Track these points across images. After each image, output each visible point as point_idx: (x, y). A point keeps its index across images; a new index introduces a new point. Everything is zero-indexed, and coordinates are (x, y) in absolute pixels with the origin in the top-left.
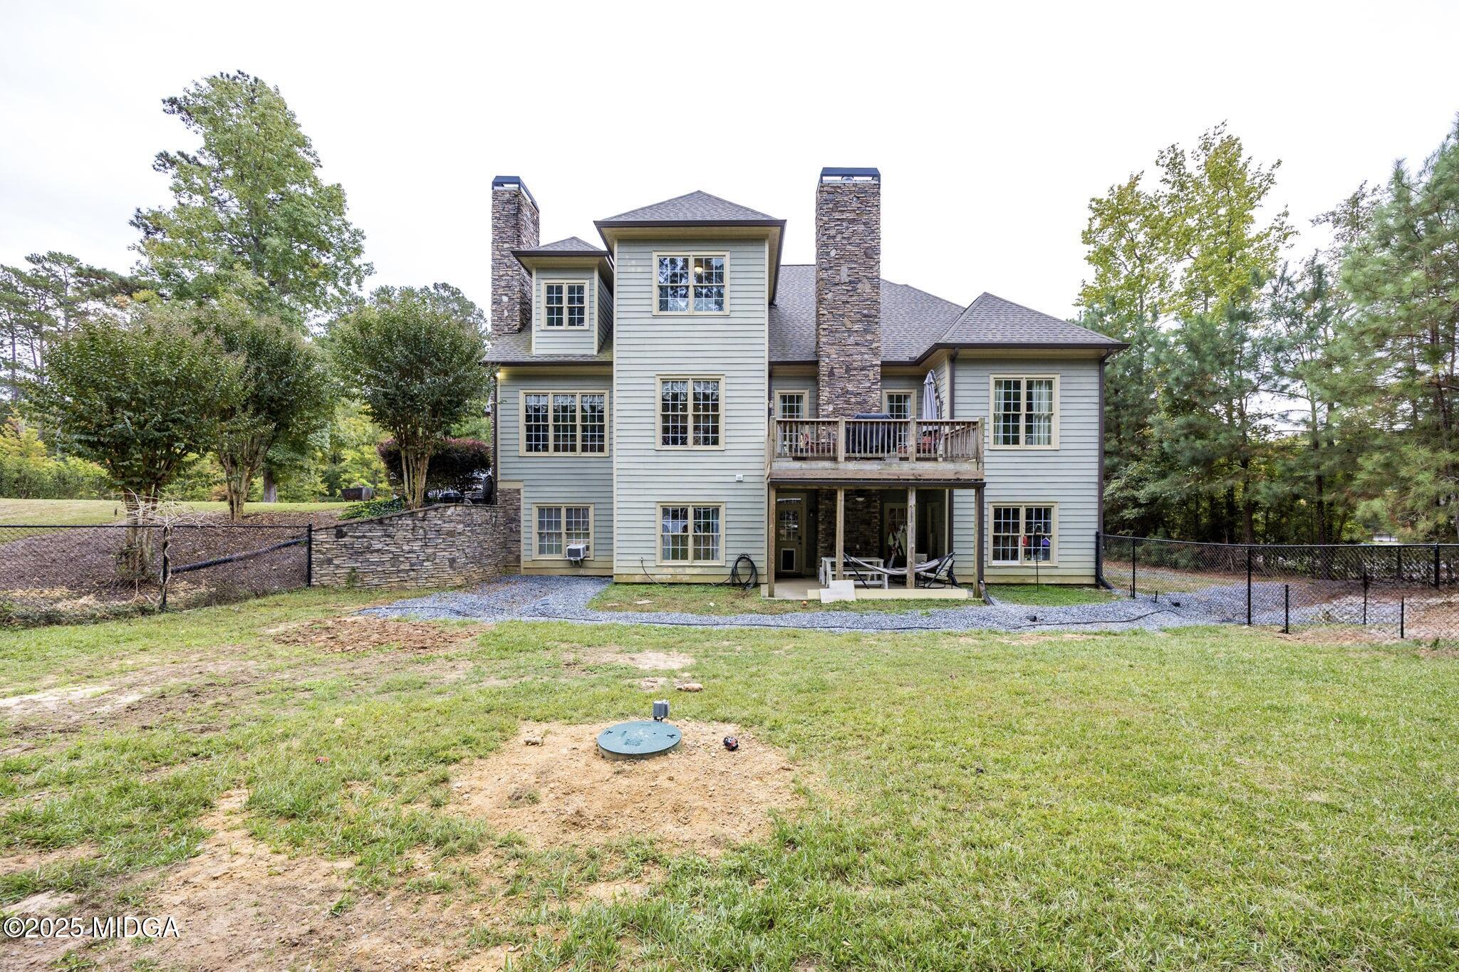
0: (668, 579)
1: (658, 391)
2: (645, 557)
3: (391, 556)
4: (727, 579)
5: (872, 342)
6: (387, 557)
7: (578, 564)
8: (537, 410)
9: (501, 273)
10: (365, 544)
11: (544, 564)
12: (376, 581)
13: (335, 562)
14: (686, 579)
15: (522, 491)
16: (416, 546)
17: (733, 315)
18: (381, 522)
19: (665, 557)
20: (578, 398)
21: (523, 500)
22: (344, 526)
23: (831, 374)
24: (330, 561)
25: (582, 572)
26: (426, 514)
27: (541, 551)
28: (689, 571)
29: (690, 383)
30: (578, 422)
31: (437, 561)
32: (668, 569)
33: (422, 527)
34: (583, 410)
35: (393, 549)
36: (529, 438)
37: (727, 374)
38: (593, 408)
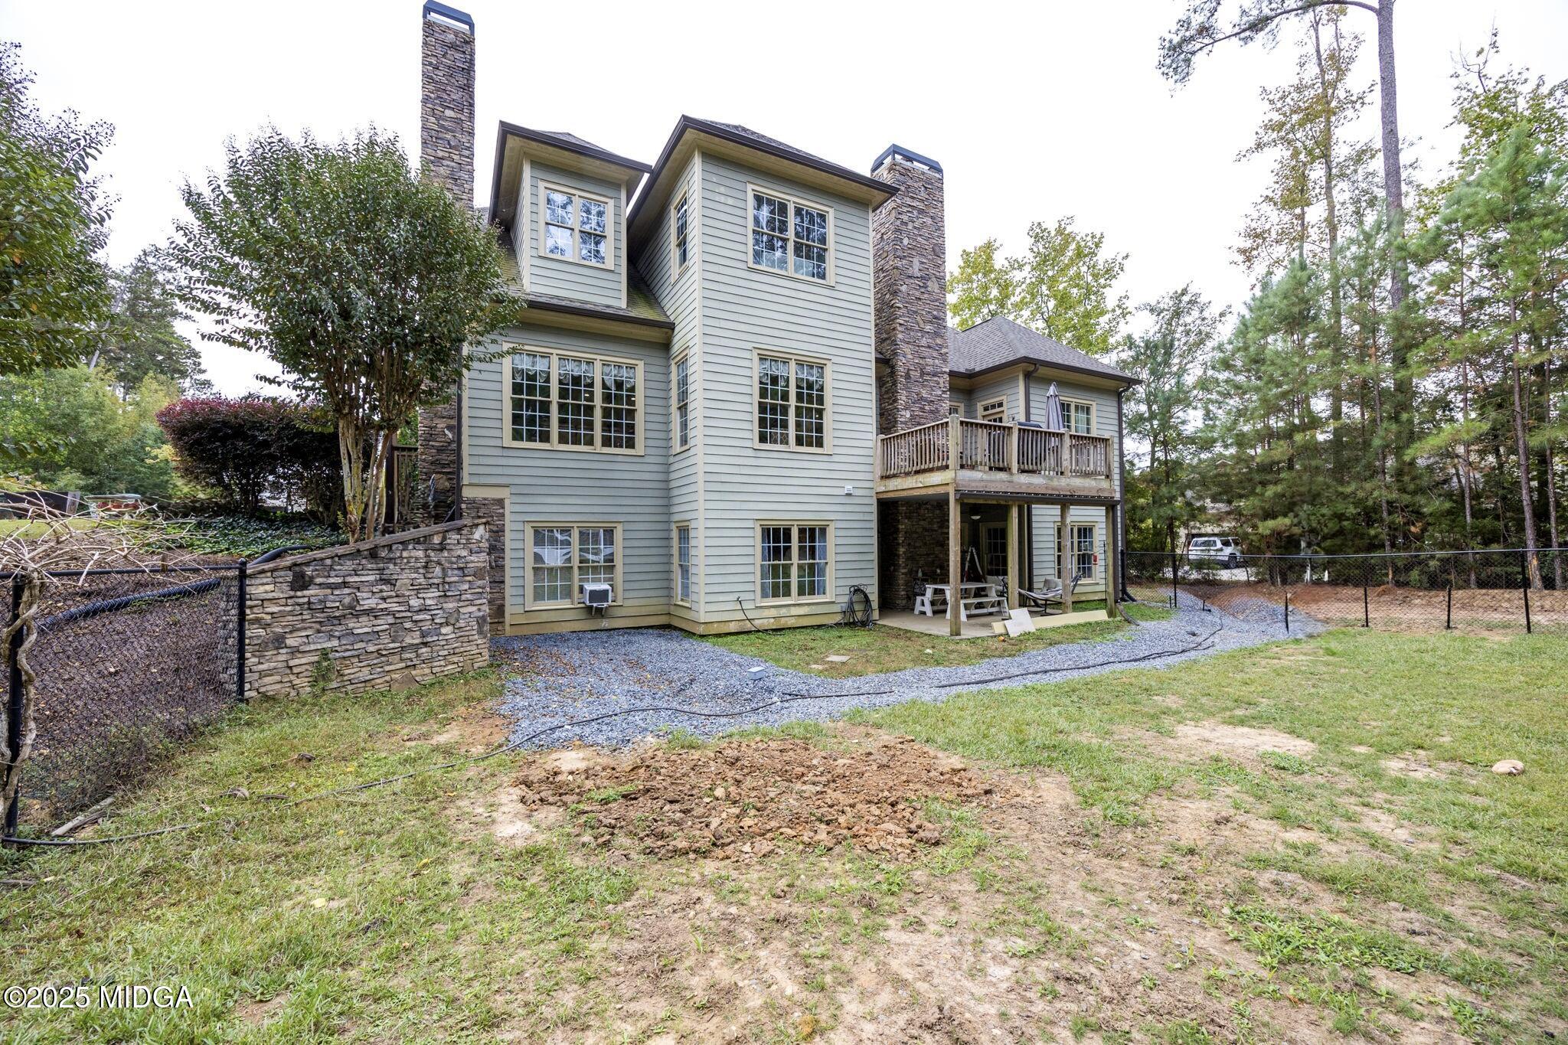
0: (770, 624)
1: (756, 370)
2: (743, 596)
3: (391, 620)
4: (838, 618)
5: (941, 346)
6: (383, 623)
7: (600, 613)
8: (532, 378)
9: (440, 154)
10: (347, 600)
11: (544, 617)
12: (365, 674)
13: (290, 642)
14: (791, 622)
15: (507, 503)
16: (431, 597)
17: (838, 287)
18: (373, 554)
19: (764, 595)
20: (598, 365)
21: (508, 517)
22: (307, 564)
23: (908, 376)
24: (279, 641)
25: (605, 624)
26: (444, 538)
27: (538, 595)
28: (795, 611)
29: (793, 364)
30: (598, 401)
31: (462, 623)
32: (770, 611)
33: (439, 563)
34: (605, 386)
35: (395, 607)
36: (517, 419)
37: (835, 359)
38: (619, 385)
